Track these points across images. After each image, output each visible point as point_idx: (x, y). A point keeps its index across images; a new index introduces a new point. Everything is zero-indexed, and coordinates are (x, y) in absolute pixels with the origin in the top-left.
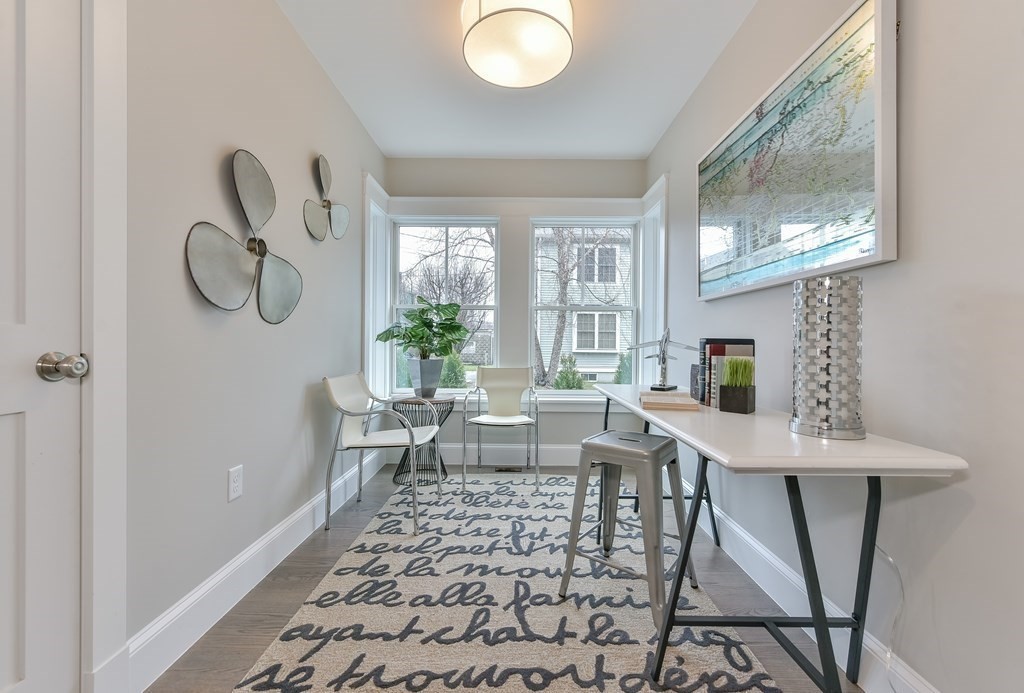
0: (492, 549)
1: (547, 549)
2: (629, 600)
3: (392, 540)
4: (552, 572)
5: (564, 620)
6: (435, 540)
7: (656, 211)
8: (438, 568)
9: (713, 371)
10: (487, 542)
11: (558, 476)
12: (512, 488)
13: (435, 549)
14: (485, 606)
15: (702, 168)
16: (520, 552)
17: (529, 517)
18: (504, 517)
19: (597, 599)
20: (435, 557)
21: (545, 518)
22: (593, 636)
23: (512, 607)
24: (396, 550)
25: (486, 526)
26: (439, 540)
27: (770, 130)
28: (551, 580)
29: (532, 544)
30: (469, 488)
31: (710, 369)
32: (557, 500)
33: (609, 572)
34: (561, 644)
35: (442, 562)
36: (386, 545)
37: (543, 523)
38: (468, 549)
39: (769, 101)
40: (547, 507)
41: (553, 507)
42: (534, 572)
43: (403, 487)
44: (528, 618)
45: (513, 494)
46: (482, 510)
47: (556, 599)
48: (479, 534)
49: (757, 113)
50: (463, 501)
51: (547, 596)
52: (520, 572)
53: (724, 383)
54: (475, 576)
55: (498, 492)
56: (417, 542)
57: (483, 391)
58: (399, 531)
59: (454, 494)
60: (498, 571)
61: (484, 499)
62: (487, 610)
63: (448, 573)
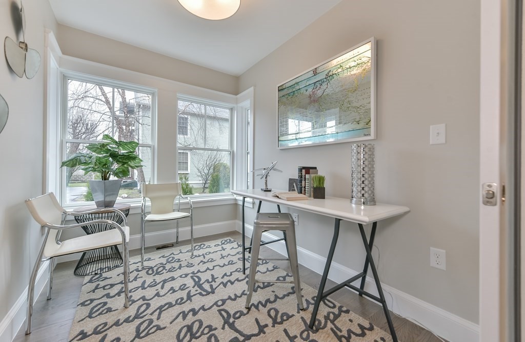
0: (189, 297)
1: (222, 286)
2: (276, 297)
3: (110, 318)
4: (233, 297)
5: (257, 320)
6: (145, 306)
7: (247, 103)
8: (161, 323)
9: (306, 181)
10: (184, 294)
11: (199, 244)
12: (176, 257)
13: (149, 311)
14: (211, 333)
15: (280, 88)
16: (208, 293)
17: (199, 271)
18: (184, 276)
19: (264, 302)
20: (154, 317)
21: (208, 269)
22: (275, 322)
23: (226, 326)
24: (117, 324)
25: (176, 285)
26: (148, 305)
27: (321, 80)
28: (235, 302)
29: (211, 286)
30: (146, 264)
31: (305, 180)
32: (207, 257)
33: (259, 287)
34: (264, 333)
35: (161, 318)
36: (106, 324)
37: (209, 273)
38: (174, 303)
39: (320, 68)
40: (205, 263)
41: (208, 262)
42: (224, 301)
43: (90, 277)
44: (239, 328)
45: (179, 261)
46: (166, 276)
47: (245, 311)
48: (174, 291)
49: (314, 72)
50: (147, 273)
51: (240, 311)
52: (216, 304)
53: (315, 186)
54: (190, 319)
55: (168, 262)
56: (132, 311)
57: (147, 199)
58: (109, 310)
59: (137, 270)
60: (203, 308)
61: (161, 268)
62: (213, 335)
63: (171, 323)
